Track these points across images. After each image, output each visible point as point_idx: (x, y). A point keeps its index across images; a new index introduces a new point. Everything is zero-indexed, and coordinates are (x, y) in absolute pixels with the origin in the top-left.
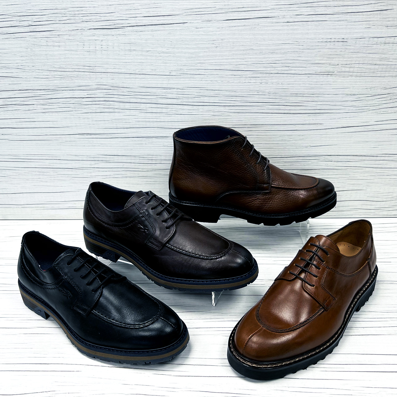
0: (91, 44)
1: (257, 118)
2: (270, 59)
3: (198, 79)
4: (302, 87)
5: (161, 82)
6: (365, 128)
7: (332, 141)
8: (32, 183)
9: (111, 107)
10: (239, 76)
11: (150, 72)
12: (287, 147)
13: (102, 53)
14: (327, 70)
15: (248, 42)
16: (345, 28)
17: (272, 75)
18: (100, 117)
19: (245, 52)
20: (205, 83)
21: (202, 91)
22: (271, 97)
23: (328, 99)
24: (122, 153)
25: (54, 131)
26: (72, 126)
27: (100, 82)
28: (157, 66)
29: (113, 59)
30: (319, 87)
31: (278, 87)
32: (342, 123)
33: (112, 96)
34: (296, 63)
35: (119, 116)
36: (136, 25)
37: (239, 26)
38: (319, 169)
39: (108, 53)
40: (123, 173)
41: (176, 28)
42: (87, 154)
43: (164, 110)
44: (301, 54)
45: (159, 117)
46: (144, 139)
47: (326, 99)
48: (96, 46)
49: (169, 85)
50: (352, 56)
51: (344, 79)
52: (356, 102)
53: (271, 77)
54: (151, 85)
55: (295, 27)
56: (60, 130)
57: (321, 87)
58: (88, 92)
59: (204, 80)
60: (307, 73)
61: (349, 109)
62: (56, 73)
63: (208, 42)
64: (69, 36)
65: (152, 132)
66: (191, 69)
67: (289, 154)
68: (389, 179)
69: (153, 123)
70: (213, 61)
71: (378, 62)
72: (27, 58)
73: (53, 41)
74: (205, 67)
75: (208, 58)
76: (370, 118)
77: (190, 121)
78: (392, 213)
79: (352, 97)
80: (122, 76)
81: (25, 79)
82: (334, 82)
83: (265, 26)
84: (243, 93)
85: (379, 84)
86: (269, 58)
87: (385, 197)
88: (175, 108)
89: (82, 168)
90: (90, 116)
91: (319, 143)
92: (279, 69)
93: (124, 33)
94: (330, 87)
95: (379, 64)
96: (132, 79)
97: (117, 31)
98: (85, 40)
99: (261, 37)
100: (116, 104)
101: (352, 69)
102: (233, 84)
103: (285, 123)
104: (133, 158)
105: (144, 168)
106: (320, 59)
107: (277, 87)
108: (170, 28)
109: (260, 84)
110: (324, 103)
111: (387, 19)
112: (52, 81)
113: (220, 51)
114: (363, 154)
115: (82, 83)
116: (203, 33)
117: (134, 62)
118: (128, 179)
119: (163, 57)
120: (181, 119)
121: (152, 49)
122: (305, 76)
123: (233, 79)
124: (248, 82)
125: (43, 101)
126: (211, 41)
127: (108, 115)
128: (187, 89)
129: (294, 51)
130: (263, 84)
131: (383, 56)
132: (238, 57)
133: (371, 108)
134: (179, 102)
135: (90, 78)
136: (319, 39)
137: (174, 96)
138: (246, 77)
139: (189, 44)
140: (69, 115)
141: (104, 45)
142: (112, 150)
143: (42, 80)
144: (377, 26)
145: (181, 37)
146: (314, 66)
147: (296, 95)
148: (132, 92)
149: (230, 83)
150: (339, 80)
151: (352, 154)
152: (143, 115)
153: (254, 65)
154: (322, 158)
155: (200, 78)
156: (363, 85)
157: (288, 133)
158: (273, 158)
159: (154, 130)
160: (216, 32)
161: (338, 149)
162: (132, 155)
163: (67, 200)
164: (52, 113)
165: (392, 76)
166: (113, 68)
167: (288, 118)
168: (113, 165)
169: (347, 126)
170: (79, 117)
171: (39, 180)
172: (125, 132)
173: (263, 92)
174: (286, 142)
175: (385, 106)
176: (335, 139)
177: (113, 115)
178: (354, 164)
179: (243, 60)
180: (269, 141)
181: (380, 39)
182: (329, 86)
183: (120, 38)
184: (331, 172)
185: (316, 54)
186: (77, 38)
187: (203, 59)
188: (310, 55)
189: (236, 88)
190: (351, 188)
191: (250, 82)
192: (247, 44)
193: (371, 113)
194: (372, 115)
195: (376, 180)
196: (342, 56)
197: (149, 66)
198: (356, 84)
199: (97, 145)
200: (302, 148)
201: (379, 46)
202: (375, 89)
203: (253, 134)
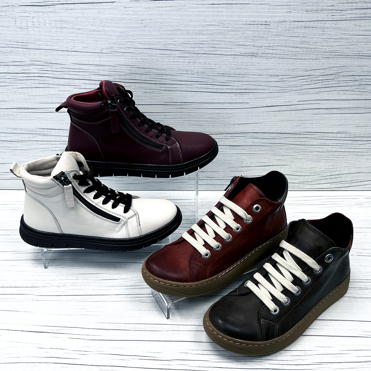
0: (23, 20)
1: (187, 96)
2: (197, 40)
3: (129, 57)
4: (228, 68)
5: (93, 60)
6: (288, 107)
7: (258, 119)
9: (45, 82)
10: (168, 55)
11: (82, 49)
12: (216, 125)
13: (33, 30)
14: (252, 51)
15: (175, 22)
16: (268, 12)
17: (199, 55)
18: (35, 92)
19: (172, 32)
20: (136, 61)
21: (134, 69)
22: (199, 76)
23: (253, 79)
24: (59, 127)
26: (8, 101)
27: (34, 59)
28: (88, 44)
29: (44, 36)
30: (245, 67)
31: (206, 67)
32: (267, 102)
34: (222, 44)
35: (53, 91)
36: (66, 3)
37: (166, 7)
38: (246, 146)
39: (39, 30)
40: (61, 146)
41: (105, 7)
42: (25, 128)
44: (226, 35)
47: (251, 80)
48: (27, 22)
49: (101, 62)
50: (274, 39)
51: (267, 61)
52: (279, 83)
53: (199, 57)
54: (83, 62)
55: (220, 10)
58: (22, 68)
59: (135, 59)
60: (233, 53)
61: (272, 89)
63: (137, 22)
66: (121, 47)
67: (218, 131)
68: (311, 156)
70: (142, 40)
71: (299, 45)
74: (135, 46)
75: (137, 37)
76: (293, 98)
78: (314, 187)
79: (275, 78)
80: (54, 52)
82: (258, 63)
83: (191, 8)
84: (172, 72)
85: (301, 66)
86: (196, 38)
87: (308, 172)
89: (21, 141)
90: (26, 91)
91: (246, 122)
92: (206, 49)
93: (54, 11)
94: (255, 68)
95: (299, 46)
96: (65, 55)
97: (47, 8)
98: (16, 16)
99: (188, 18)
101: (274, 52)
102: (162, 63)
103: (213, 101)
106: (243, 40)
107: (204, 67)
108: (99, 7)
109: (188, 63)
110: (249, 83)
111: (307, 4)
113: (148, 31)
114: (287, 132)
115: (17, 58)
116: (132, 13)
117: (66, 39)
119: (94, 35)
121: (82, 27)
122: (230, 57)
123: (162, 58)
124: (177, 62)
126: (140, 20)
127: (44, 90)
128: (119, 67)
129: (219, 32)
130: (191, 64)
131: (304, 39)
132: (167, 37)
133: (294, 89)
134: (111, 79)
135: (24, 54)
136: (243, 22)
137: (106, 73)
138: (175, 57)
139: (118, 23)
140: (5, 90)
141: (35, 21)
142: (49, 124)
144: (298, 10)
145: (111, 16)
146: (239, 48)
147: (223, 75)
148: (65, 68)
149: (160, 62)
150: (263, 62)
151: (277, 131)
152: (77, 91)
153: (182, 45)
154: (249, 135)
155: (131, 56)
156: (286, 66)
157: (217, 112)
160: (144, 12)
161: (263, 127)
165: (312, 59)
166: (46, 44)
167: (216, 97)
168: (51, 138)
169: (271, 106)
170: (15, 91)
173: (191, 71)
174: (215, 120)
175: (306, 87)
176: (261, 118)
177: (49, 90)
178: (278, 141)
179: (172, 40)
180: (199, 118)
181: (300, 23)
183: (51, 15)
184: (257, 148)
185: (241, 35)
186: (9, 14)
187: (132, 37)
188: (235, 37)
189: (166, 66)
190: (276, 163)
191: (179, 61)
192: (174, 24)
193: (293, 93)
194: (294, 96)
195: (299, 157)
196: (266, 38)
197: (80, 44)
198: (279, 66)
199: (35, 119)
200: (230, 125)
201: (299, 29)
202: (297, 71)
203: (184, 111)
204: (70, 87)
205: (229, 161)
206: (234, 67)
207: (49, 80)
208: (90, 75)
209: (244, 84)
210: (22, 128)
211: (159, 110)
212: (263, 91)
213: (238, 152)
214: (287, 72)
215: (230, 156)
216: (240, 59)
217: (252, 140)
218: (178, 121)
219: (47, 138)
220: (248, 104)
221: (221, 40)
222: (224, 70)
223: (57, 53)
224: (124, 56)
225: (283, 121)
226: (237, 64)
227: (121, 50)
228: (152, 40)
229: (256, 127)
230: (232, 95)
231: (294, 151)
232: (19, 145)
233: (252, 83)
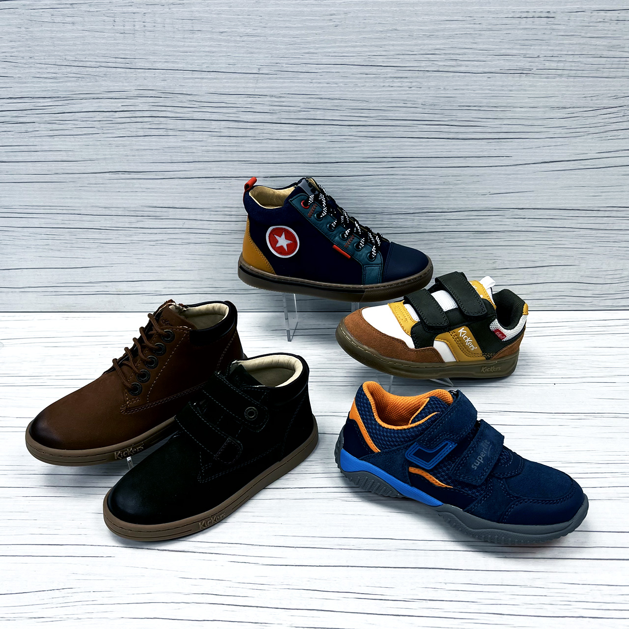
0: (127, 20)
1: (403, 146)
2: (425, 47)
3: (306, 80)
4: (478, 95)
5: (244, 85)
6: (580, 163)
7: (526, 184)
8: (36, 252)
9: (161, 126)
10: (374, 76)
12: (452, 195)
13: (144, 35)
14: (519, 65)
15: (389, 17)
17: (428, 74)
18: (144, 144)
19: (383, 35)
20: (318, 87)
21: (313, 100)
22: (426, 111)
23: (522, 115)
24: (182, 203)
25: (69, 166)
26: (98, 159)
27: (143, 86)
28: (237, 58)
29: (161, 45)
30: (506, 94)
32: (542, 155)
33: (163, 109)
34: (468, 54)
35: (174, 142)
38: (504, 232)
39: (154, 36)
40: (184, 236)
42: (125, 206)
43: (250, 133)
44: (478, 39)
45: (241, 143)
46: (217, 180)
47: (517, 115)
48: (134, 23)
49: (256, 90)
50: (562, 42)
51: (548, 82)
52: (565, 121)
53: (427, 77)
54: (227, 90)
56: (78, 165)
57: (509, 94)
58: (123, 102)
59: (316, 83)
60: (486, 70)
61: (554, 131)
62: (69, 69)
63: (323, 18)
64: (90, 6)
65: (230, 169)
66: (294, 62)
67: (455, 206)
68: (618, 248)
69: (231, 154)
70: (330, 50)
71: (605, 53)
72: (19, 43)
73: (63, 15)
74: (317, 60)
75: (321, 45)
76: (590, 146)
77: (292, 151)
79: (560, 112)
80: (179, 75)
81: (17, 80)
82: (531, 86)
84: (380, 105)
85: (606, 90)
86: (424, 45)
87: (610, 277)
88: (267, 129)
89: (117, 229)
90: (128, 143)
91: (504, 189)
92: (440, 63)
93: (181, 2)
94: (525, 94)
96: (197, 79)
98: (116, 13)
99: (411, 9)
100: (170, 123)
101: (561, 65)
102: (363, 89)
103: (449, 155)
104: (199, 212)
105: (218, 228)
106: (509, 47)
107: (437, 94)
109: (408, 89)
110: (514, 122)
112: (64, 83)
113: (341, 33)
114: (576, 207)
115: (114, 86)
116: (314, 3)
117: (199, 52)
118: (192, 246)
119: (248, 43)
120: (278, 147)
121: (228, 28)
122: (482, 76)
123: (363, 80)
124: (389, 86)
125: (49, 117)
126: (327, 15)
127: (157, 140)
128: (288, 97)
129: (465, 33)
130: (414, 90)
131: (615, 42)
132: (373, 43)
133: (592, 130)
134: (274, 118)
135: (126, 78)
136: (508, 13)
137: (266, 108)
138: (386, 77)
139: (291, 21)
140: (93, 140)
141: (147, 21)
142: (164, 198)
143: (47, 81)
145: (277, 8)
146: (499, 60)
147: (468, 108)
148: (196, 101)
149: (359, 87)
150: (540, 84)
151: (558, 206)
152: (215, 140)
153: (399, 57)
154: (508, 213)
155: (309, 78)
156: (580, 91)
157: (455, 172)
158: (429, 212)
159: (233, 165)
161: (535, 198)
162: (197, 207)
163: (93, 281)
164: (65, 138)
166: (165, 61)
167: (456, 147)
168: (168, 223)
169: (550, 161)
170: (110, 143)
171: (46, 247)
172: (187, 169)
173: (413, 103)
174: (451, 187)
175: (614, 127)
176: (531, 182)
177: (166, 140)
178: (560, 223)
179: (381, 49)
180: (423, 184)
181: (609, 14)
182: (523, 92)
183: (175, 9)
184: (523, 236)
185: (502, 38)
186: (102, 9)
187: (314, 45)
188: (492, 40)
189: (368, 95)
190: (555, 261)
191: (393, 85)
192: (387, 21)
193: (590, 139)
194: (593, 143)
195: (596, 250)
196: (547, 41)
197: (223, 58)
198: (567, 90)
199: (141, 190)
200: (477, 196)
201: (607, 25)
202: (600, 98)
203: (397, 173)
204: (202, 134)
205: (472, 259)
206: (487, 93)
207: (168, 122)
208: (237, 113)
209: (505, 123)
210: (119, 206)
211: (354, 171)
212: (537, 136)
213: (488, 242)
214: (580, 101)
215: (473, 250)
216: (499, 80)
217: (515, 221)
218: (386, 189)
219: (161, 223)
220: (510, 159)
221: (468, 47)
222: (470, 99)
223: (182, 76)
224: (298, 77)
225: (570, 187)
226: (493, 88)
227: (294, 67)
228: (347, 49)
229: (522, 200)
230: (483, 143)
231: (587, 241)
232: (113, 235)
233: (519, 122)
